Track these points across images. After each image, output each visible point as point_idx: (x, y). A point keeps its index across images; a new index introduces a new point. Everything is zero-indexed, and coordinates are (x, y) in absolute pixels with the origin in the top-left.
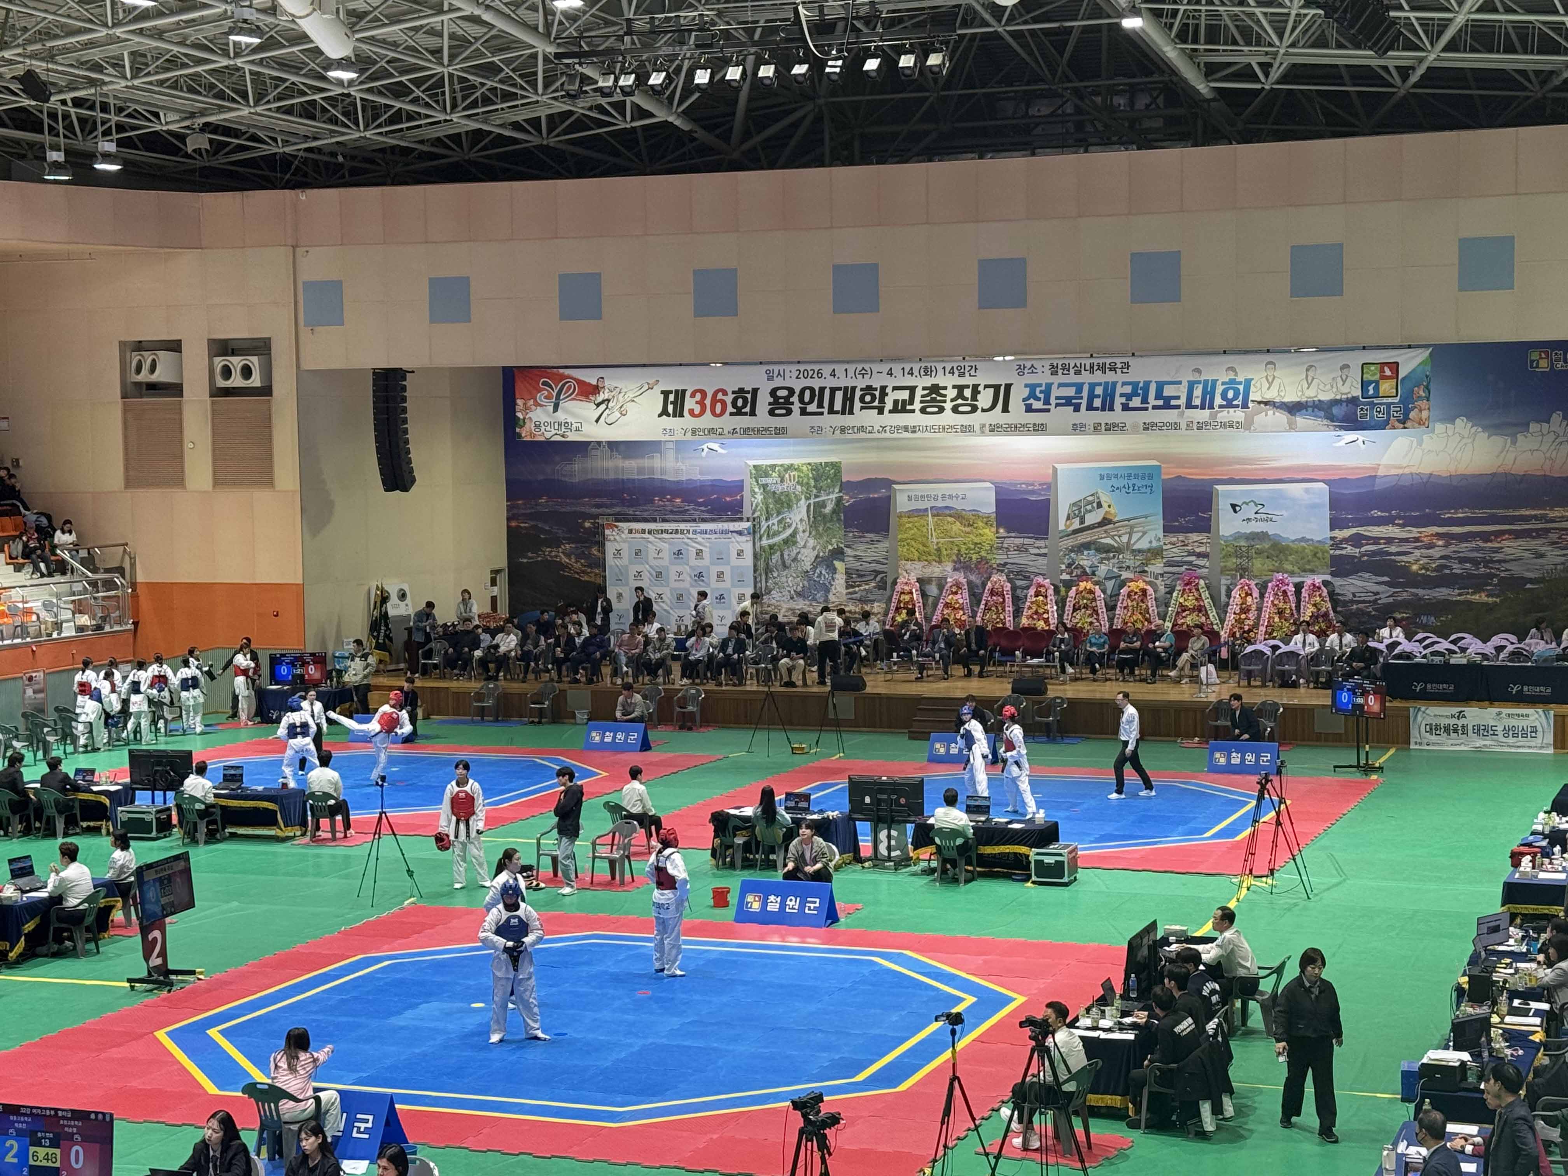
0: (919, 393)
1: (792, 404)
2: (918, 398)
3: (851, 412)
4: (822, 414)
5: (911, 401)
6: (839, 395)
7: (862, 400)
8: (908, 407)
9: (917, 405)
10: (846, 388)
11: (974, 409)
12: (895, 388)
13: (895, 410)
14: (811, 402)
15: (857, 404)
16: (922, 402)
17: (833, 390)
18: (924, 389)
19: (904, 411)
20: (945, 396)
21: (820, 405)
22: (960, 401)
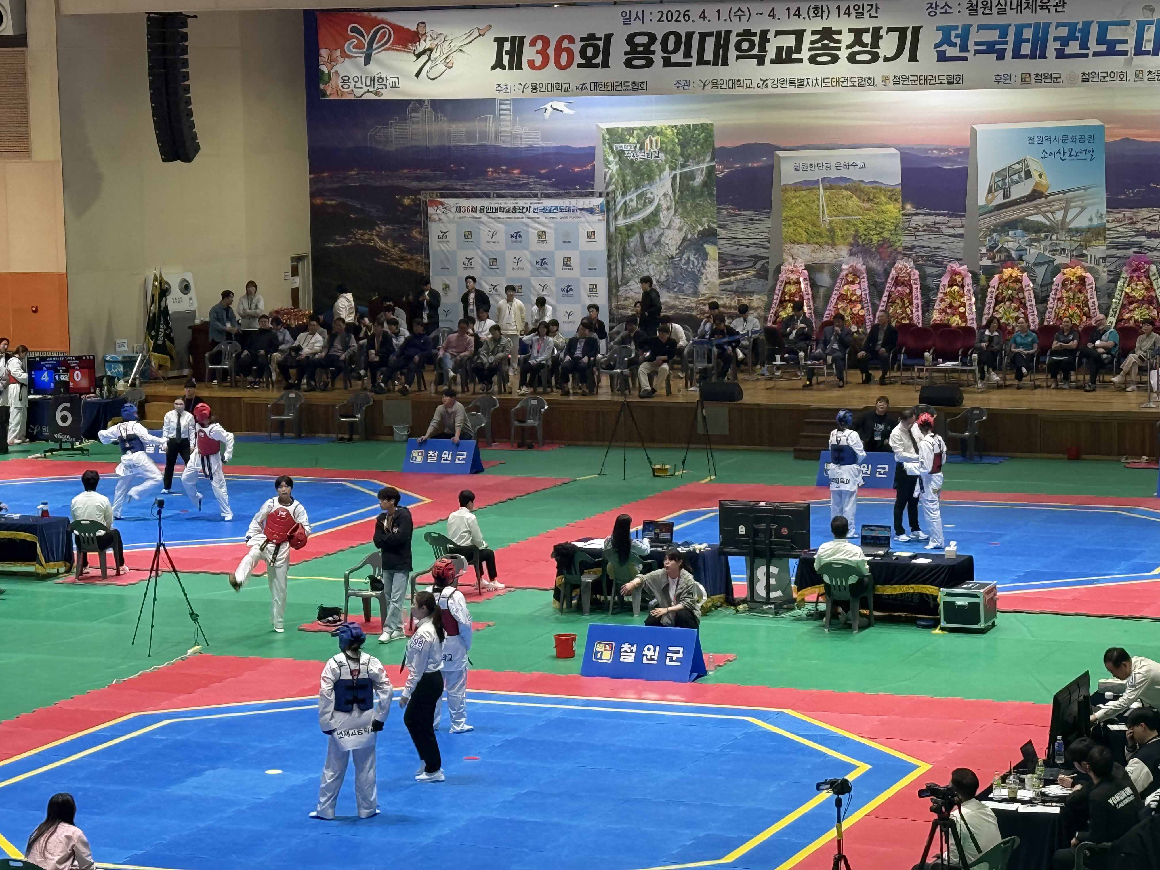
0: (808, 38)
1: (653, 52)
2: (806, 45)
3: (725, 63)
4: (689, 65)
5: (798, 49)
6: (710, 42)
7: (738, 47)
8: (795, 56)
9: (805, 54)
10: (719, 33)
11: (875, 57)
12: (778, 33)
13: (778, 60)
14: (676, 50)
15: (733, 53)
16: (811, 49)
17: (703, 36)
18: (814, 33)
19: (789, 60)
20: (839, 42)
21: (687, 54)
22: (857, 48)
